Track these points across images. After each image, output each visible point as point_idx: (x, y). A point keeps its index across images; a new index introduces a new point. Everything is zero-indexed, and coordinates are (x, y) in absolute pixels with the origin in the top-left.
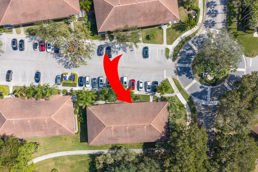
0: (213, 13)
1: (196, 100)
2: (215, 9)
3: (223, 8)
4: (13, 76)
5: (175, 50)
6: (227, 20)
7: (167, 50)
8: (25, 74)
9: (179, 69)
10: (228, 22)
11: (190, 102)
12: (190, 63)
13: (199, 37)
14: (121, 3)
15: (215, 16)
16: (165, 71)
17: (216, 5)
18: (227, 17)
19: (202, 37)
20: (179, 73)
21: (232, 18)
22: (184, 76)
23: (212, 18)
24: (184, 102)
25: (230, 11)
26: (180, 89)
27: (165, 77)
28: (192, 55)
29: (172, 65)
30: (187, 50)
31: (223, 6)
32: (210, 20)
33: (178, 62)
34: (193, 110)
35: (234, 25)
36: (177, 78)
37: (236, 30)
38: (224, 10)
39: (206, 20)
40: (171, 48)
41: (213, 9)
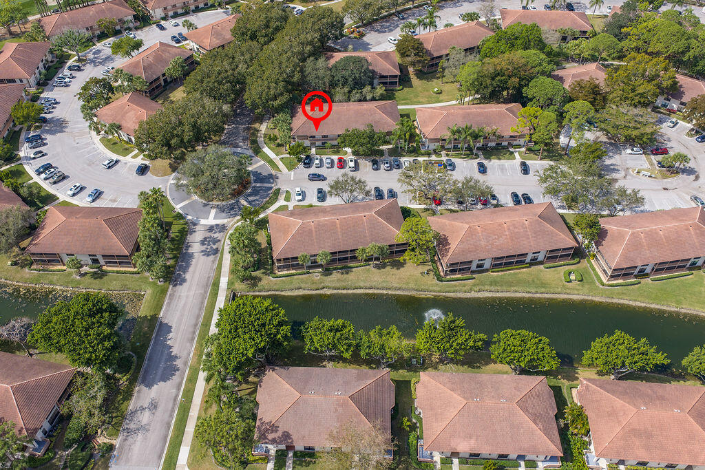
0: (209, 242)
1: (250, 152)
2: (205, 246)
3: (190, 248)
4: (519, 169)
5: (277, 199)
6: (187, 235)
7: (287, 199)
8: (502, 172)
9: (272, 181)
10: (185, 232)
11: (257, 151)
12: (255, 187)
13: (236, 215)
14: (362, 219)
15: (205, 238)
16: (292, 179)
17: (202, 251)
18: (185, 239)
19: (231, 215)
20: (271, 178)
21: (177, 236)
22: (265, 173)
23: (212, 235)
24: (266, 150)
25: (179, 244)
26: (271, 162)
27: (293, 173)
28: (250, 195)
29: (282, 185)
30: (257, 200)
31: (189, 251)
32: (215, 233)
33: (271, 188)
34: (254, 142)
35: (175, 229)
36: (274, 172)
37: (175, 222)
38: (188, 247)
39: (222, 234)
40: (281, 202)
41: (209, 247)
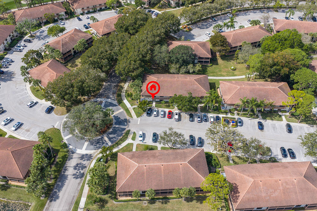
0: (79, 167)
1: (115, 102)
2: (76, 171)
3: (67, 171)
4: (285, 129)
5: (127, 137)
6: (66, 160)
7: (134, 139)
8: (274, 130)
9: (126, 124)
10: (66, 158)
11: (120, 102)
12: (115, 127)
13: (100, 147)
15: (77, 164)
16: (138, 123)
17: (74, 175)
18: (65, 163)
19: (97, 147)
20: (126, 122)
21: (60, 161)
22: (122, 118)
23: (82, 162)
24: (126, 101)
25: (60, 167)
26: (127, 110)
27: (139, 119)
28: (111, 133)
29: (132, 127)
30: (114, 137)
31: (65, 174)
32: (84, 160)
33: (125, 129)
34: (119, 95)
35: (60, 155)
36: (128, 118)
37: (61, 150)
38: (66, 170)
39: (88, 161)
40: (129, 141)
41: (78, 172)
